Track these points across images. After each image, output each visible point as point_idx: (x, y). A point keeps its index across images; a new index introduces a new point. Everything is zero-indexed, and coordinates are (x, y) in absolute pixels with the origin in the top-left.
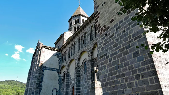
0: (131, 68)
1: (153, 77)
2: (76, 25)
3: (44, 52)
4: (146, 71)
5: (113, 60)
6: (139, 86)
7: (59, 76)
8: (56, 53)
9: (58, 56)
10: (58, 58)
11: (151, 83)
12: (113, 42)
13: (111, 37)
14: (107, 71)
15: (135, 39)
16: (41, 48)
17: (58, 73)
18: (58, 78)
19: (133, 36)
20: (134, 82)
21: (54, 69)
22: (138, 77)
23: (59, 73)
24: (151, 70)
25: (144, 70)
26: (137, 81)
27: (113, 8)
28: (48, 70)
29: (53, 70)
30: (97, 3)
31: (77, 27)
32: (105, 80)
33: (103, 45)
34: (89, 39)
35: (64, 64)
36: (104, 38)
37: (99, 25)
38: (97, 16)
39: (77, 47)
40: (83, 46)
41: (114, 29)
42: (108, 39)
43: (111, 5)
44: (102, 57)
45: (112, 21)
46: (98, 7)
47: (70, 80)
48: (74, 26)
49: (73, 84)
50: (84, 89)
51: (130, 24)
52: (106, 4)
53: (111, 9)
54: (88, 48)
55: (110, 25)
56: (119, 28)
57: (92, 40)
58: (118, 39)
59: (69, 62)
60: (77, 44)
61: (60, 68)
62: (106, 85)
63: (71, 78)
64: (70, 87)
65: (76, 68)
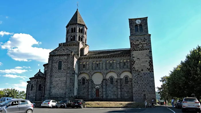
7: (78, 79)
8: (77, 60)
9: (78, 63)
10: (78, 65)
16: (73, 55)
21: (76, 73)
25: (152, 92)
27: (144, 65)
29: (76, 75)
30: (133, 54)
31: (81, 36)
32: (136, 92)
33: (136, 78)
34: (118, 66)
35: (85, 71)
36: (137, 75)
37: (134, 67)
38: (133, 62)
39: (104, 66)
40: (111, 68)
41: (143, 74)
42: (139, 76)
43: (142, 63)
44: (135, 82)
45: (142, 70)
46: (134, 57)
47: (93, 85)
48: (79, 34)
49: (98, 88)
50: (110, 92)
51: (150, 76)
52: (140, 60)
53: (142, 64)
54: (117, 71)
55: (141, 71)
56: (145, 75)
57: (120, 68)
58: (144, 79)
59: (93, 72)
60: (105, 64)
61: (78, 73)
62: (137, 93)
63: (94, 83)
64: (93, 89)
65: (105, 80)
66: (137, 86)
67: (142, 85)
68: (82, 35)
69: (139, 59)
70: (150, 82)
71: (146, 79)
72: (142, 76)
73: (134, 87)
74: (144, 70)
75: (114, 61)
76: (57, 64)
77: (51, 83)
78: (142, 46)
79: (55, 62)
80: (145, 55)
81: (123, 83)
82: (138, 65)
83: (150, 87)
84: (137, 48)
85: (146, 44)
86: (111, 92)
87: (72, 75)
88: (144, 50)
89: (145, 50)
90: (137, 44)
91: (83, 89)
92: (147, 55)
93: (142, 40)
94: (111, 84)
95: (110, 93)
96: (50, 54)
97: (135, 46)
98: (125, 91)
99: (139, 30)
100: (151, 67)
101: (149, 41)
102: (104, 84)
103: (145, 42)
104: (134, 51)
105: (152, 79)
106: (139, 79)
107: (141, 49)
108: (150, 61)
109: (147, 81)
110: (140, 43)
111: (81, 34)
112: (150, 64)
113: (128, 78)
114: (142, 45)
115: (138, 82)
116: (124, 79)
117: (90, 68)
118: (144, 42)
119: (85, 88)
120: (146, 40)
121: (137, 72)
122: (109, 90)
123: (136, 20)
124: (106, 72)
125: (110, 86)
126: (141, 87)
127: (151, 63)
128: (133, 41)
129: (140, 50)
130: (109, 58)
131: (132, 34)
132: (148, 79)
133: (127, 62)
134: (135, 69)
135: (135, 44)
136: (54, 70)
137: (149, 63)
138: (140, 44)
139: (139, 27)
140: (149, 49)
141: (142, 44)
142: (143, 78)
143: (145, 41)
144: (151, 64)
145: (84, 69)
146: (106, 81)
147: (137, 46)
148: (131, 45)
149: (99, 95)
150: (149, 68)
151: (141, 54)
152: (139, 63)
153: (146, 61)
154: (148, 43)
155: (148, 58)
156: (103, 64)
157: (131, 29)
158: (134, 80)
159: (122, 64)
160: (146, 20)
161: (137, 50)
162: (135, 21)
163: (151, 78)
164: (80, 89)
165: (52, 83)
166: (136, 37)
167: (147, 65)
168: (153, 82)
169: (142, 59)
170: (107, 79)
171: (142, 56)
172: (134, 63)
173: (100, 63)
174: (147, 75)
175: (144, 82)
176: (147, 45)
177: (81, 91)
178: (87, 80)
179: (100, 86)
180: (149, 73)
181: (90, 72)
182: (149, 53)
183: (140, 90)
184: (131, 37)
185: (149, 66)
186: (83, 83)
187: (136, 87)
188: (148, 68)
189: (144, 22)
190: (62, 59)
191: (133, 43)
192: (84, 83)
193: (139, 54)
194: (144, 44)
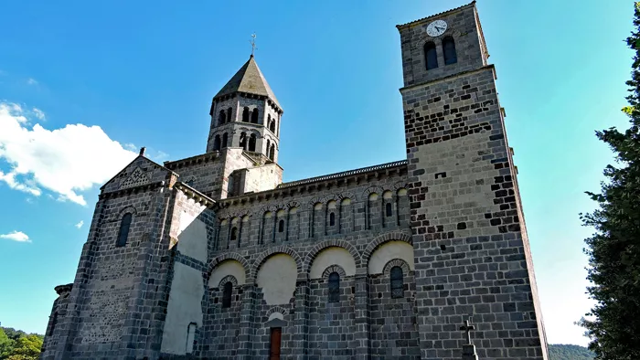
0: (496, 326)
1: (534, 348)
2: (248, 127)
3: (180, 204)
4: (525, 337)
5: (458, 303)
6: (509, 357)
7: (205, 287)
8: (204, 211)
9: (207, 223)
10: (207, 228)
11: (530, 355)
12: (462, 270)
13: (457, 258)
14: (441, 320)
15: (511, 282)
16: (173, 187)
17: (204, 276)
18: (202, 292)
19: (508, 275)
20: (501, 349)
21: (197, 262)
22: (509, 343)
23: (207, 277)
24: (532, 337)
25: (521, 335)
26: (508, 349)
27: (468, 201)
28: (183, 262)
29: (193, 266)
30: (417, 160)
31: (249, 134)
32: (435, 336)
33: (435, 265)
34: (360, 221)
35: (234, 254)
36: (437, 252)
37: (422, 217)
38: (417, 191)
39: (305, 225)
40: (331, 230)
41: (465, 244)
42: (448, 257)
43: (461, 192)
44: (429, 288)
45: (461, 226)
46: (422, 172)
47: (259, 308)
48: (241, 126)
49: (276, 320)
50: (325, 340)
51: (503, 252)
52: (449, 180)
53: (460, 200)
54: (355, 243)
55: (456, 231)
56: (478, 247)
57: (370, 228)
58: (473, 269)
59: (262, 255)
60: (307, 216)
61: (209, 261)
62: (438, 345)
63: (264, 302)
64: (259, 326)
65: (304, 283)
66: (441, 308)
67: (462, 301)
68: (252, 130)
69: (444, 175)
70: (504, 283)
71: (482, 268)
72: (463, 255)
73: (425, 312)
74: (471, 225)
75: (347, 203)
76: (116, 225)
77: (85, 302)
78: (456, 121)
79: (113, 218)
80: (471, 154)
81: (380, 295)
82: (439, 203)
83: (509, 307)
84: (435, 130)
85: (473, 107)
86: (330, 338)
87: (161, 266)
88: (464, 134)
89: (471, 132)
90: (433, 116)
91: (224, 328)
92: (480, 153)
93: (456, 96)
94: (331, 300)
95: (326, 346)
96: (102, 191)
97: (426, 123)
98: (392, 336)
99: (440, 59)
100: (507, 207)
101: (489, 92)
102: (301, 303)
103: (472, 101)
104: (419, 144)
105: (513, 266)
106: (446, 272)
107: (451, 131)
108: (498, 179)
109: (491, 276)
110: (446, 107)
111: (250, 128)
112: (498, 194)
113: (405, 271)
114: (454, 115)
115: (442, 287)
116: (388, 276)
117: (252, 237)
118: (464, 103)
119: (231, 320)
120: (475, 90)
121: (437, 236)
122: (324, 331)
123: (426, 26)
124: (309, 248)
125: (327, 311)
126: (460, 310)
127: (502, 189)
128: (417, 105)
129: (446, 138)
130: (323, 192)
131: (410, 79)
132: (493, 267)
133: (397, 199)
134: (427, 223)
135: (427, 117)
136: (103, 249)
137: (494, 188)
138: (446, 113)
139: (439, 49)
140: (488, 128)
141: (454, 111)
142: (468, 262)
143: (469, 97)
144: (504, 193)
145: (233, 243)
146: (313, 287)
147: (435, 121)
148: (406, 123)
149: (279, 353)
150: (496, 214)
151: (452, 154)
152: (444, 195)
153: (480, 182)
154: (485, 103)
155: (486, 168)
156: (302, 218)
157: (407, 62)
158: (423, 274)
159: (376, 212)
160: (467, 16)
161: (436, 140)
162: (423, 29)
163: (510, 259)
164: (212, 328)
165: (89, 300)
166: (427, 88)
167: (486, 201)
168: (521, 282)
169: (460, 173)
170: (314, 280)
171: (459, 161)
172: (423, 197)
173: (288, 217)
174: (486, 246)
175: (473, 285)
176: (480, 110)
177: (215, 334)
178: (239, 288)
179: (287, 311)
180: (494, 238)
181: (249, 253)
182: (490, 145)
183: (453, 328)
184: (406, 91)
185: (496, 202)
186: (224, 300)
187: (435, 312)
188: (488, 216)
189: (462, 22)
190: (134, 204)
191: (418, 115)
192: (227, 303)
193: (444, 155)
194: (467, 108)
